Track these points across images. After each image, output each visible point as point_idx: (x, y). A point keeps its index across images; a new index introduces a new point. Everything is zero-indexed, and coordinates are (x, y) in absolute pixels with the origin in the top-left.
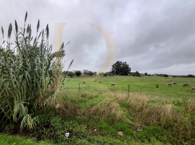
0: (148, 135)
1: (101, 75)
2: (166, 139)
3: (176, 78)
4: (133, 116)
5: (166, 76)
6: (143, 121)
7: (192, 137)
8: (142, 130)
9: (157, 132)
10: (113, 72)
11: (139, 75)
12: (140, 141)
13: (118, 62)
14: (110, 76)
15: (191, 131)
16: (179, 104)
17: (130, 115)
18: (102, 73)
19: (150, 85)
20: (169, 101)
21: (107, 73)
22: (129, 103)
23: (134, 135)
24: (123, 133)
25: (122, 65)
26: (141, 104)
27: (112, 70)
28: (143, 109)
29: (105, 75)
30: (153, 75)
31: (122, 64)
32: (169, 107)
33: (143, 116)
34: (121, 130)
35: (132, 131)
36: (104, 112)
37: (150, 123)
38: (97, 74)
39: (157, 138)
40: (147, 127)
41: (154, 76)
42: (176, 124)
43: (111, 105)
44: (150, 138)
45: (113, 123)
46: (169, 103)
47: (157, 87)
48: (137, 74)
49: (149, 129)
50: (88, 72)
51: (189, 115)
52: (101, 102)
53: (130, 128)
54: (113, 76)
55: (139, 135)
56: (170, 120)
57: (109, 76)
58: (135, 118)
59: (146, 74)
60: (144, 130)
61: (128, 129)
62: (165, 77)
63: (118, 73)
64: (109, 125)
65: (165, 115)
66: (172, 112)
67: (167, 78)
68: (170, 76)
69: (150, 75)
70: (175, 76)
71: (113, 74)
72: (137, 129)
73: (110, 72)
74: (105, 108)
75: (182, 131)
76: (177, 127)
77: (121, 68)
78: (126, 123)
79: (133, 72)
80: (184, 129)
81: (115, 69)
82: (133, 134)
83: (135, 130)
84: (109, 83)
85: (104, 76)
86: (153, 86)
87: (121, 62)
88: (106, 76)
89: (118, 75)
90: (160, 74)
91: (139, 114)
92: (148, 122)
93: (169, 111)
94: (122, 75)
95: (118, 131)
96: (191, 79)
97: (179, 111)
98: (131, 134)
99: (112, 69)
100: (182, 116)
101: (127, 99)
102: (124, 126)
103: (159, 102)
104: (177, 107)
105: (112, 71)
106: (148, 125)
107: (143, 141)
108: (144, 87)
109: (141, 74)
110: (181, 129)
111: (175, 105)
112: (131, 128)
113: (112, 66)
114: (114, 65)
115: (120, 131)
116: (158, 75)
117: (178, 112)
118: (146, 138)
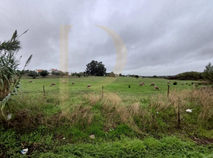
0: (118, 133)
1: (74, 75)
2: (133, 134)
3: (145, 78)
4: (106, 117)
5: (137, 77)
6: (115, 120)
7: (152, 129)
8: (113, 130)
9: (126, 129)
10: (87, 72)
11: (114, 76)
12: (111, 140)
13: (93, 62)
14: (85, 76)
15: (152, 123)
16: (145, 102)
17: (102, 116)
18: (75, 73)
19: (123, 85)
20: (137, 99)
21: (81, 73)
22: (102, 105)
23: (106, 135)
24: (95, 136)
25: (97, 65)
26: (113, 105)
27: (86, 70)
28: (115, 109)
29: (79, 75)
30: (126, 76)
31: (97, 64)
32: (137, 105)
33: (114, 115)
34: (93, 133)
35: (104, 132)
36: (75, 116)
37: (121, 121)
38: (69, 74)
39: (126, 135)
40: (118, 126)
41: (128, 76)
42: (141, 120)
43: (83, 108)
44: (120, 136)
45: (84, 127)
46: (137, 102)
47: (129, 87)
48: (112, 75)
49: (119, 127)
50: (57, 72)
51: (151, 110)
52: (71, 106)
53: (102, 130)
54: (88, 76)
55: (110, 135)
56: (137, 117)
57: (83, 76)
58: (108, 118)
59: (120, 75)
60: (115, 129)
61: (100, 131)
62: (136, 78)
63: (93, 74)
64: (80, 130)
65: (133, 113)
66: (139, 109)
67: (138, 78)
68: (140, 76)
69: (124, 76)
70: (144, 77)
71: (87, 74)
72: (109, 129)
73: (85, 73)
74: (77, 112)
75: (145, 125)
76: (142, 122)
77: (96, 67)
78: (98, 126)
79: (109, 73)
80: (147, 123)
81: (90, 69)
82: (104, 135)
83: (107, 131)
84: (83, 85)
85: (78, 76)
86: (126, 86)
87: (96, 62)
88: (79, 77)
89: (93, 75)
90: (132, 75)
91: (111, 114)
92: (118, 121)
93: (137, 109)
94: (97, 75)
95: (90, 135)
96: (155, 79)
97: (144, 107)
98: (103, 136)
99: (87, 69)
100: (146, 112)
101: (100, 100)
102: (96, 129)
103: (129, 101)
104: (142, 104)
105: (86, 71)
106: (119, 124)
107: (114, 140)
108: (118, 87)
109: (116, 75)
110: (145, 123)
111: (142, 103)
112: (103, 129)
113: (87, 65)
114: (89, 64)
115: (92, 134)
116: (131, 76)
117: (144, 109)
118: (117, 136)
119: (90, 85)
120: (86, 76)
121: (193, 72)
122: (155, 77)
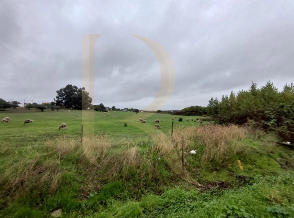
0: (104, 197)
1: (32, 107)
2: (126, 195)
4: (85, 175)
5: (137, 111)
6: (100, 178)
7: (152, 182)
8: (96, 193)
9: (116, 188)
10: (58, 103)
11: (103, 109)
12: (92, 211)
13: (69, 87)
14: (53, 110)
15: (152, 174)
16: (145, 145)
17: (78, 174)
18: (34, 104)
19: (117, 123)
20: (134, 143)
21: (45, 104)
22: (79, 155)
23: (83, 206)
24: (63, 211)
25: (76, 93)
26: (98, 154)
27: (56, 99)
28: (101, 160)
29: (41, 108)
30: (122, 110)
31: (77, 91)
32: (133, 151)
33: (99, 170)
34: (59, 207)
35: (80, 201)
36: (22, 183)
37: (109, 179)
38: (19, 105)
39: (116, 198)
40: (105, 187)
41: (124, 110)
42: (138, 171)
43: (43, 165)
44: (107, 201)
45: (42, 200)
46: (134, 146)
47: (126, 126)
48: (101, 108)
49: (106, 188)
51: (151, 156)
52: (15, 165)
53: (75, 197)
54: (59, 110)
55: (91, 203)
56: (133, 168)
57: (50, 110)
58: (88, 176)
59: (114, 108)
60: (99, 192)
61: (73, 200)
62: (136, 113)
63: (69, 106)
64: (31, 207)
65: (128, 163)
66: (136, 156)
67: (138, 113)
68: (141, 111)
69: (119, 110)
70: (145, 112)
71: (58, 107)
72: (88, 194)
73: (53, 103)
74: (27, 174)
75: (143, 178)
76: (139, 174)
77: (75, 96)
78: (70, 191)
79: (96, 105)
80: (145, 174)
81: (64, 99)
82: (80, 205)
83: (85, 197)
84: (47, 124)
85: (39, 110)
86: (120, 124)
87: (75, 87)
88: (42, 111)
89: (70, 109)
90: (131, 108)
91: (95, 169)
92: (106, 178)
93: (133, 156)
95: (52, 211)
96: (160, 114)
97: (143, 153)
98: (77, 208)
99: (57, 97)
100: (145, 159)
101: (77, 148)
102: (66, 197)
103: (123, 146)
104: (141, 149)
105: (57, 101)
106: (106, 183)
107: (96, 211)
108: (109, 127)
109: (107, 108)
110: (143, 175)
111: (141, 147)
112: (78, 196)
113: (58, 92)
114: (61, 90)
115: (57, 209)
116: (128, 110)
117: (142, 155)
118: (101, 203)
119: (65, 124)
120: (56, 110)
121: (198, 106)
122: (159, 112)
